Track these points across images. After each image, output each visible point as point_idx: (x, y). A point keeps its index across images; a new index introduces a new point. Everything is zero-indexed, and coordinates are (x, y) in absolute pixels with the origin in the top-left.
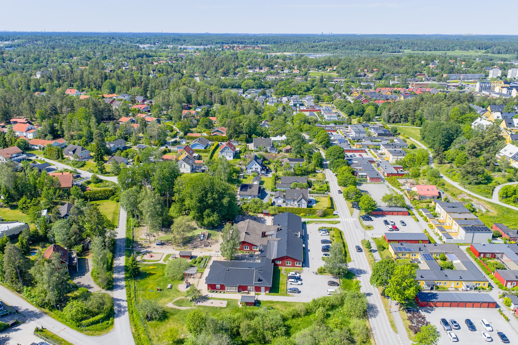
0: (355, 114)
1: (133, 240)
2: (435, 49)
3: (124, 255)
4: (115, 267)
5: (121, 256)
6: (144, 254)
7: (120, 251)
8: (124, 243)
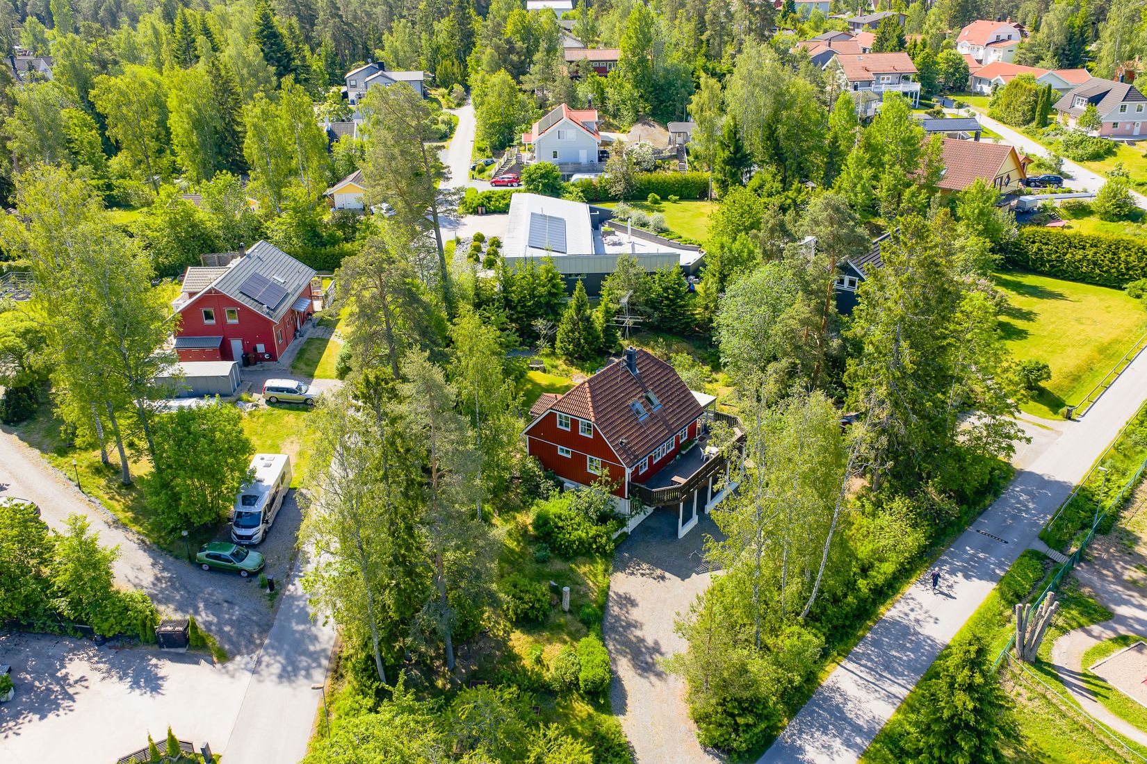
1: (1115, 517)
3: (992, 577)
4: (895, 623)
5: (973, 570)
6: (1123, 640)
7: (993, 541)
8: (1045, 511)
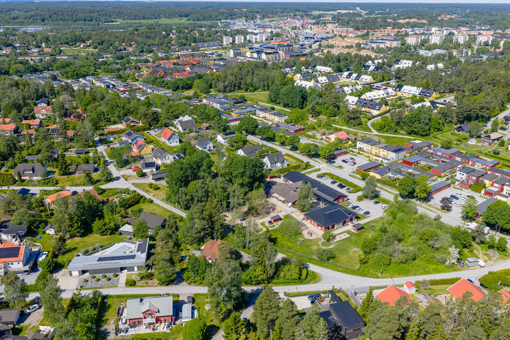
0: (180, 88)
2: (144, 18)
